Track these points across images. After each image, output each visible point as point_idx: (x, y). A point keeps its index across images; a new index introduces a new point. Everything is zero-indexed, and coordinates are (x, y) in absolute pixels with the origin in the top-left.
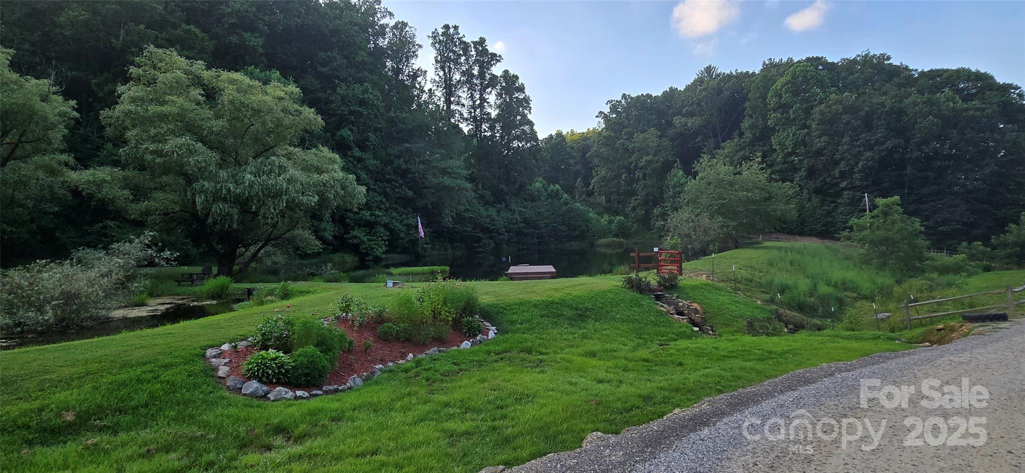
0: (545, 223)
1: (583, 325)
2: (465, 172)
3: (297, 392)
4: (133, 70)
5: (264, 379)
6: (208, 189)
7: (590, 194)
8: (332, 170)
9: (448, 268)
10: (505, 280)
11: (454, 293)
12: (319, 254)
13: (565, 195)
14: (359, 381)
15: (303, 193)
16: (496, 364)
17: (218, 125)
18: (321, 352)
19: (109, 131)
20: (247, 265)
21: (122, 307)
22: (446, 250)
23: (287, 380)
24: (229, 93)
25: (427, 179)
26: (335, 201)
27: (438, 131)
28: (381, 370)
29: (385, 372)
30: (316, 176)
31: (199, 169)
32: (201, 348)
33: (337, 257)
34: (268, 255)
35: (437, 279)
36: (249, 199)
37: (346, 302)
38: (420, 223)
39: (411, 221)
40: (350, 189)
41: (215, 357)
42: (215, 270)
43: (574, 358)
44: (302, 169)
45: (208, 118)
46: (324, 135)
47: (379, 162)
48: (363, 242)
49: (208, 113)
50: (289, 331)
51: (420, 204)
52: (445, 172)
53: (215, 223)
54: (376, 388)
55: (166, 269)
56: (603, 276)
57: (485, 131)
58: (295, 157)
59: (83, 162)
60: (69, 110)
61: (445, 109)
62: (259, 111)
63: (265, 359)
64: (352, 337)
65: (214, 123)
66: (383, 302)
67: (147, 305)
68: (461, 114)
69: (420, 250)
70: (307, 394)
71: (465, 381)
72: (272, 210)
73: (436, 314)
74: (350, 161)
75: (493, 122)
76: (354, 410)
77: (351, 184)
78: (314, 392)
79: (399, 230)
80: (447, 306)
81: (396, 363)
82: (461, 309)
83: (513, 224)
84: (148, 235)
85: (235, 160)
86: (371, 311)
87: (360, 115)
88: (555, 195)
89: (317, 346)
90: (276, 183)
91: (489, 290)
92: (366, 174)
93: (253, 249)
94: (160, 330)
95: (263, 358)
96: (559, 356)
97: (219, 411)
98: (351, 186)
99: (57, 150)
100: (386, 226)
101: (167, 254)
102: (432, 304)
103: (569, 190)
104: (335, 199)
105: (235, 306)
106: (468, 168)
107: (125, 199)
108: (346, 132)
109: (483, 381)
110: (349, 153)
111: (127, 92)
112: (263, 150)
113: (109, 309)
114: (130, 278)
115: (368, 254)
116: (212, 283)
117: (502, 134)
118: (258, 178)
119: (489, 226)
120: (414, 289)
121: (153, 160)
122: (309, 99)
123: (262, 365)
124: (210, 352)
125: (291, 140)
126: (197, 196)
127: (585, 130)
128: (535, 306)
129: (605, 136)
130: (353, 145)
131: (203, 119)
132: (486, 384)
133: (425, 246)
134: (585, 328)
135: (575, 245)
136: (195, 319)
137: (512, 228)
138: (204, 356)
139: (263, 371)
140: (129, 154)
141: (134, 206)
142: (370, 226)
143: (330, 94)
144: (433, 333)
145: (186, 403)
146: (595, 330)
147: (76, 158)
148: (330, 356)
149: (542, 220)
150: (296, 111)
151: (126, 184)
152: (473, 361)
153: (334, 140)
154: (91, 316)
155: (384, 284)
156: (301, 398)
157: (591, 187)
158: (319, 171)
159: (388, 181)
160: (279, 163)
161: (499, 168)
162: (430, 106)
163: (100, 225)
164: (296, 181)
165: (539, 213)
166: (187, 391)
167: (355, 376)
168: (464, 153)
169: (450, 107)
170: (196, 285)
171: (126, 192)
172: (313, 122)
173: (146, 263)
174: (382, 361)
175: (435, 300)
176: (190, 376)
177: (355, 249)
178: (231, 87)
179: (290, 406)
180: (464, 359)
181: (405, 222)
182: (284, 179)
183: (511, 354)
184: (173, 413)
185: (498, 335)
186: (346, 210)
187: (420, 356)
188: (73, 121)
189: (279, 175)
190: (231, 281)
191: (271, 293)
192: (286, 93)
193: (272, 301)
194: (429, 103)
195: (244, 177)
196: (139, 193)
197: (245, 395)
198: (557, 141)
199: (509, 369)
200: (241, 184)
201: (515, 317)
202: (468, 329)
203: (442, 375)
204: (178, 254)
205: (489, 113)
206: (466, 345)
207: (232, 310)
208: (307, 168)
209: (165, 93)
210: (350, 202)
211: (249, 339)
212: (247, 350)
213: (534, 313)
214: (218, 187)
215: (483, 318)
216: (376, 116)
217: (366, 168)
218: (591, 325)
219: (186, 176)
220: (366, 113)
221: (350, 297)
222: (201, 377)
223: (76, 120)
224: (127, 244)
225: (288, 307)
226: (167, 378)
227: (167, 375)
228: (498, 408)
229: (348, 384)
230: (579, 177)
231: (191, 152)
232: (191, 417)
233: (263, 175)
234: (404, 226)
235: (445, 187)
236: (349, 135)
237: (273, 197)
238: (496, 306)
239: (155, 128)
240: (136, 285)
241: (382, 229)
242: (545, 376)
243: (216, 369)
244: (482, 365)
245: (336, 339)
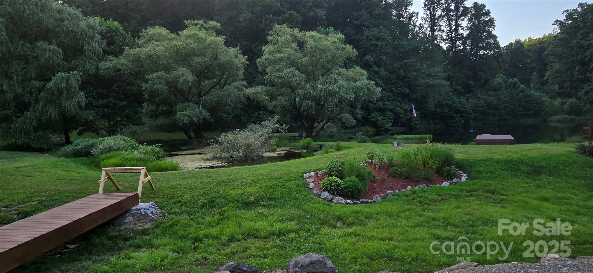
0: (505, 106)
1: (537, 178)
2: (444, 75)
3: (347, 200)
4: (269, 38)
5: (331, 191)
6: (301, 93)
7: (544, 83)
8: (362, 80)
9: (432, 136)
10: (473, 144)
11: (437, 151)
12: (354, 127)
13: (522, 86)
14: (379, 198)
15: (346, 93)
16: (467, 198)
17: (305, 60)
18: (359, 180)
19: (260, 68)
20: (319, 132)
21: (267, 151)
22: (430, 124)
23: (342, 193)
24: (310, 43)
25: (418, 80)
26: (364, 96)
27: (426, 50)
28: (391, 194)
29: (394, 195)
30: (353, 83)
31: (297, 84)
32: (301, 173)
33: (364, 129)
34: (329, 127)
35: (426, 142)
36: (319, 98)
37: (371, 154)
38: (413, 108)
39: (408, 107)
40: (372, 89)
41: (308, 178)
42: (304, 135)
43: (530, 200)
44: (346, 80)
45: (301, 57)
46: (356, 60)
47: (388, 72)
48: (378, 120)
49: (301, 55)
50: (342, 168)
51: (413, 96)
52: (429, 75)
53: (304, 111)
54: (390, 203)
55: (283, 134)
56: (556, 144)
57: (459, 46)
58: (342, 74)
59: (250, 85)
60: (245, 61)
61: (430, 35)
62: (324, 50)
63: (331, 181)
64: (375, 173)
65: (303, 59)
66: (392, 155)
67: (276, 151)
68: (442, 37)
69: (413, 125)
70: (352, 202)
71: (446, 207)
72: (331, 103)
73: (425, 164)
74: (371, 74)
75: (464, 40)
76: (378, 214)
77: (372, 87)
78: (356, 202)
79: (400, 113)
80: (433, 159)
81: (401, 191)
82: (442, 161)
83: (479, 107)
84: (276, 117)
85: (313, 78)
86: (386, 160)
87: (377, 45)
88: (514, 86)
89: (357, 177)
90: (333, 88)
91: (462, 150)
92: (380, 81)
93: (321, 124)
94: (283, 163)
95: (330, 181)
96: (517, 198)
97: (311, 205)
98: (372, 88)
99: (241, 79)
100: (392, 111)
101: (284, 126)
102: (423, 157)
103: (526, 81)
104: (363, 96)
105: (315, 153)
106: (445, 72)
107: (267, 100)
108: (369, 57)
109: (459, 208)
110: (371, 69)
111: (267, 49)
112: (326, 71)
113: (262, 152)
114: (270, 138)
115: (381, 127)
116: (304, 141)
117: (472, 47)
118: (324, 86)
119: (461, 109)
120: (411, 148)
121: (278, 81)
122: (349, 41)
123: (330, 184)
124: (306, 175)
125: (340, 65)
126: (296, 97)
127: (541, 36)
128: (497, 162)
129: (560, 39)
130: (373, 64)
131: (298, 58)
132: (461, 210)
133: (417, 122)
134: (539, 180)
135: (530, 121)
136: (298, 159)
137: (477, 110)
138: (303, 177)
139: (330, 188)
140: (268, 79)
141: (270, 104)
142: (382, 110)
143: (360, 36)
144: (423, 175)
145: (297, 199)
146: (548, 182)
147: (248, 83)
148: (363, 183)
149: (502, 104)
150: (342, 48)
151: (268, 94)
152: (451, 194)
153: (362, 62)
154: (256, 155)
155: (392, 144)
156: (349, 203)
157: (545, 78)
158: (355, 80)
159: (394, 84)
160: (334, 78)
161: (469, 70)
162: (420, 35)
163: (257, 113)
164: (343, 87)
165: (499, 99)
166: (297, 194)
167: (377, 195)
168: (443, 62)
169: (434, 33)
170: (297, 142)
171: (267, 97)
172: (352, 53)
173: (276, 131)
174: (392, 189)
175: (425, 155)
176: (297, 186)
177: (374, 124)
178: (311, 39)
179: (344, 207)
180: (444, 193)
181: (404, 108)
182: (337, 86)
183: (479, 193)
184: (291, 203)
185: (468, 180)
186: (369, 102)
187: (415, 188)
188: (246, 66)
189: (334, 84)
190: (312, 141)
191: (331, 147)
192: (337, 39)
193: (332, 152)
194: (419, 33)
195: (317, 87)
196: (272, 97)
197: (322, 198)
198: (517, 47)
199: (478, 202)
200: (316, 90)
201: (481, 169)
202: (447, 175)
203: (430, 201)
204: (289, 126)
205: (462, 34)
206: (445, 184)
207: (313, 155)
208: (348, 79)
209: (282, 47)
210: (372, 97)
211: (323, 170)
212: (322, 176)
213: (497, 167)
214: (306, 93)
215: (457, 168)
216: (386, 45)
217: (380, 77)
218: (544, 178)
219: (291, 87)
220: (381, 44)
221: (374, 151)
222: (302, 187)
223: (248, 65)
224: (268, 122)
225: (342, 155)
226: (288, 186)
227: (288, 185)
228: (470, 226)
229: (373, 199)
230: (535, 72)
231: (294, 76)
232: (299, 206)
233: (326, 85)
234: (403, 110)
235: (430, 85)
236: (371, 58)
237: (331, 96)
238: (467, 161)
239: (278, 65)
240: (272, 141)
241: (389, 113)
242: (506, 210)
243: (309, 184)
244: (457, 198)
245: (367, 174)
